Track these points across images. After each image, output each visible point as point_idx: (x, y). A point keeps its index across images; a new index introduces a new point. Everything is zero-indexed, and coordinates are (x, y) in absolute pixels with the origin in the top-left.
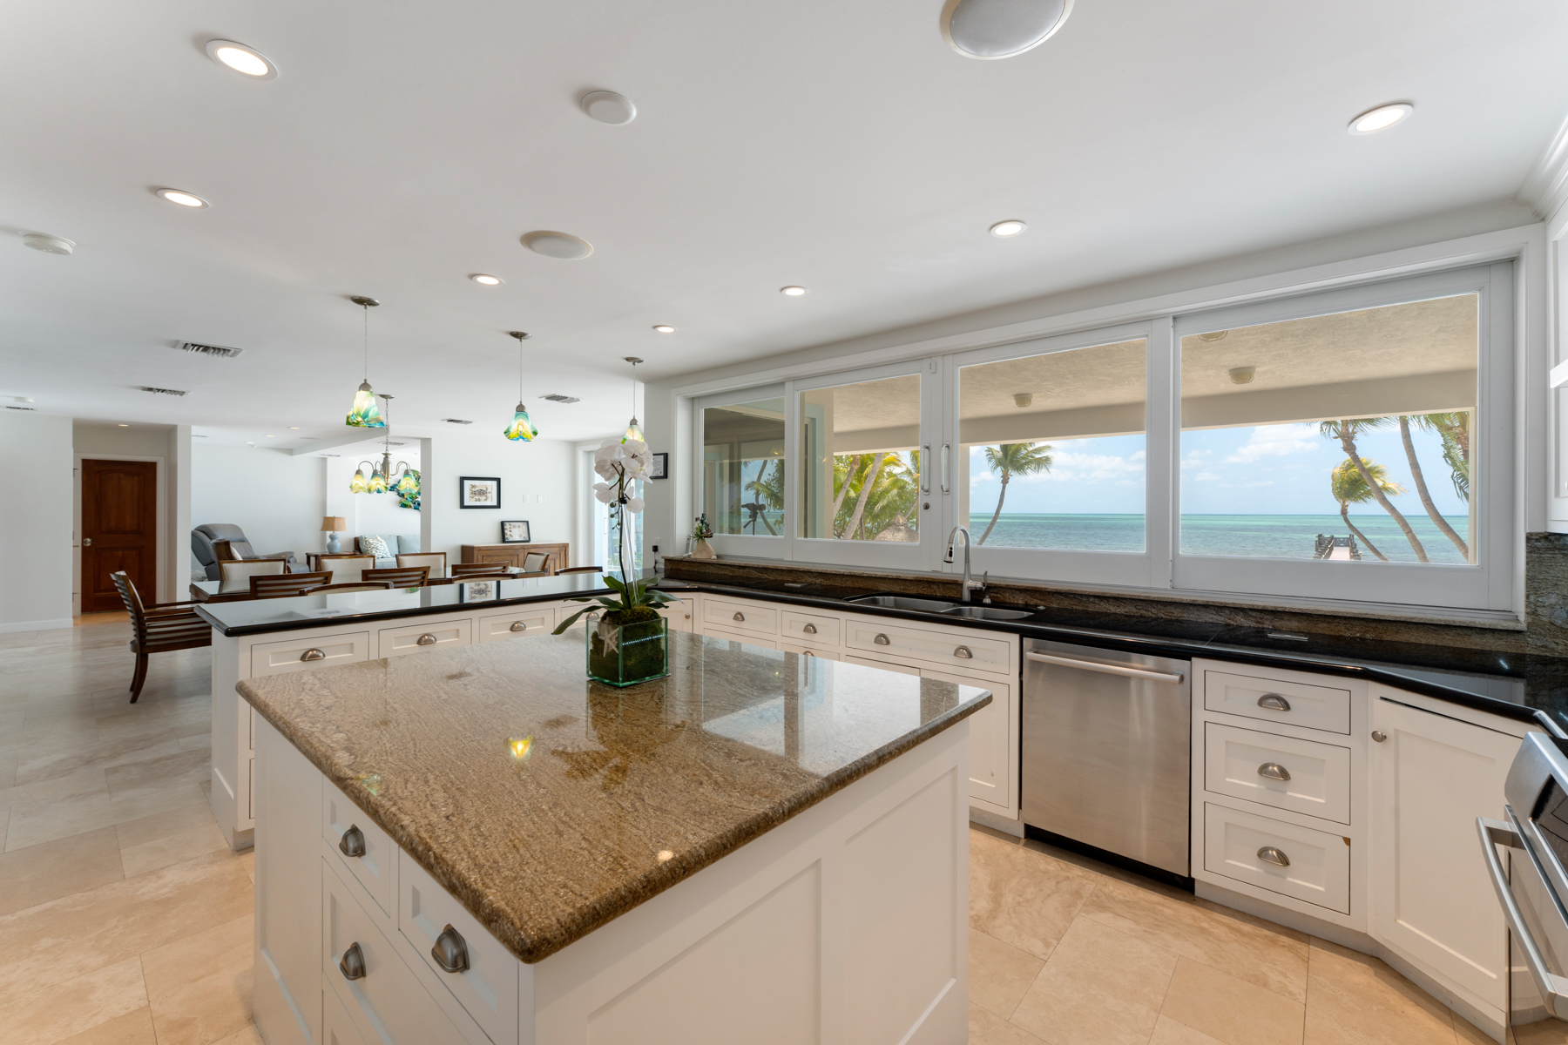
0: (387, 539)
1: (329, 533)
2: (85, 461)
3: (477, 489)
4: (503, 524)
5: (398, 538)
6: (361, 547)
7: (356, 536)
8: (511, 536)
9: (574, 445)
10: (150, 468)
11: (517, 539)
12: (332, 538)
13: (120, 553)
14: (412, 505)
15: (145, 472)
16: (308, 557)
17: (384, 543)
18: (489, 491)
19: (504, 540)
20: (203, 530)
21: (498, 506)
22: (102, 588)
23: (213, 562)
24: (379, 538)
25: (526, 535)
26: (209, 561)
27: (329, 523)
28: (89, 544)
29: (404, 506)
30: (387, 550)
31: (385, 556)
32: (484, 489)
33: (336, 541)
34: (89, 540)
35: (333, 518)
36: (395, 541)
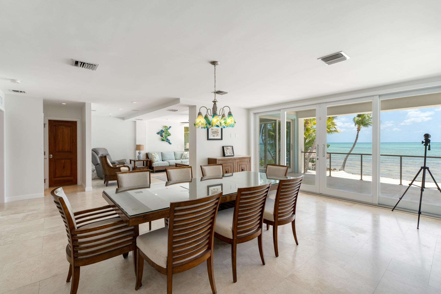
0: (158, 153)
1: (137, 152)
2: (50, 121)
3: (214, 130)
4: (223, 147)
5: (162, 153)
6: (149, 157)
7: (147, 152)
8: (227, 153)
9: (248, 110)
10: (74, 124)
11: (229, 154)
12: (139, 153)
13: (64, 161)
14: (166, 140)
15: (72, 125)
16: (131, 161)
17: (158, 155)
18: (218, 131)
19: (224, 155)
20: (94, 150)
21: (222, 139)
22: (57, 176)
23: (98, 164)
24: (155, 153)
25: (232, 153)
26: (97, 164)
27: (138, 147)
28: (51, 157)
29: (163, 140)
30: (159, 158)
31: (158, 160)
32: (216, 131)
33: (141, 154)
34: (51, 155)
35: (140, 145)
36: (161, 154)
